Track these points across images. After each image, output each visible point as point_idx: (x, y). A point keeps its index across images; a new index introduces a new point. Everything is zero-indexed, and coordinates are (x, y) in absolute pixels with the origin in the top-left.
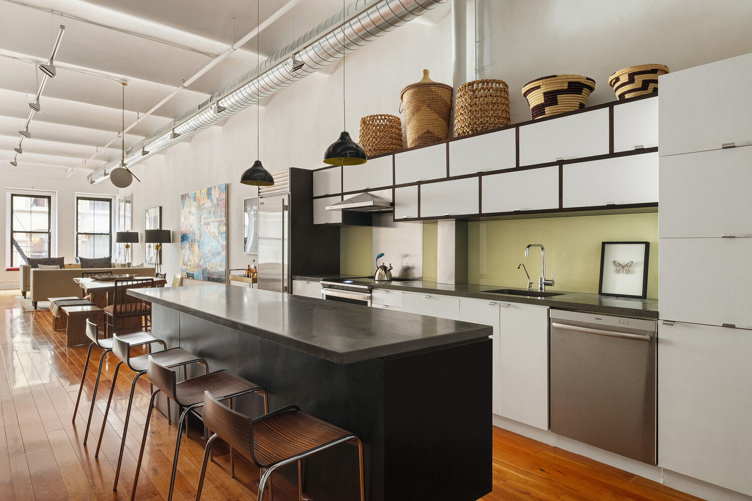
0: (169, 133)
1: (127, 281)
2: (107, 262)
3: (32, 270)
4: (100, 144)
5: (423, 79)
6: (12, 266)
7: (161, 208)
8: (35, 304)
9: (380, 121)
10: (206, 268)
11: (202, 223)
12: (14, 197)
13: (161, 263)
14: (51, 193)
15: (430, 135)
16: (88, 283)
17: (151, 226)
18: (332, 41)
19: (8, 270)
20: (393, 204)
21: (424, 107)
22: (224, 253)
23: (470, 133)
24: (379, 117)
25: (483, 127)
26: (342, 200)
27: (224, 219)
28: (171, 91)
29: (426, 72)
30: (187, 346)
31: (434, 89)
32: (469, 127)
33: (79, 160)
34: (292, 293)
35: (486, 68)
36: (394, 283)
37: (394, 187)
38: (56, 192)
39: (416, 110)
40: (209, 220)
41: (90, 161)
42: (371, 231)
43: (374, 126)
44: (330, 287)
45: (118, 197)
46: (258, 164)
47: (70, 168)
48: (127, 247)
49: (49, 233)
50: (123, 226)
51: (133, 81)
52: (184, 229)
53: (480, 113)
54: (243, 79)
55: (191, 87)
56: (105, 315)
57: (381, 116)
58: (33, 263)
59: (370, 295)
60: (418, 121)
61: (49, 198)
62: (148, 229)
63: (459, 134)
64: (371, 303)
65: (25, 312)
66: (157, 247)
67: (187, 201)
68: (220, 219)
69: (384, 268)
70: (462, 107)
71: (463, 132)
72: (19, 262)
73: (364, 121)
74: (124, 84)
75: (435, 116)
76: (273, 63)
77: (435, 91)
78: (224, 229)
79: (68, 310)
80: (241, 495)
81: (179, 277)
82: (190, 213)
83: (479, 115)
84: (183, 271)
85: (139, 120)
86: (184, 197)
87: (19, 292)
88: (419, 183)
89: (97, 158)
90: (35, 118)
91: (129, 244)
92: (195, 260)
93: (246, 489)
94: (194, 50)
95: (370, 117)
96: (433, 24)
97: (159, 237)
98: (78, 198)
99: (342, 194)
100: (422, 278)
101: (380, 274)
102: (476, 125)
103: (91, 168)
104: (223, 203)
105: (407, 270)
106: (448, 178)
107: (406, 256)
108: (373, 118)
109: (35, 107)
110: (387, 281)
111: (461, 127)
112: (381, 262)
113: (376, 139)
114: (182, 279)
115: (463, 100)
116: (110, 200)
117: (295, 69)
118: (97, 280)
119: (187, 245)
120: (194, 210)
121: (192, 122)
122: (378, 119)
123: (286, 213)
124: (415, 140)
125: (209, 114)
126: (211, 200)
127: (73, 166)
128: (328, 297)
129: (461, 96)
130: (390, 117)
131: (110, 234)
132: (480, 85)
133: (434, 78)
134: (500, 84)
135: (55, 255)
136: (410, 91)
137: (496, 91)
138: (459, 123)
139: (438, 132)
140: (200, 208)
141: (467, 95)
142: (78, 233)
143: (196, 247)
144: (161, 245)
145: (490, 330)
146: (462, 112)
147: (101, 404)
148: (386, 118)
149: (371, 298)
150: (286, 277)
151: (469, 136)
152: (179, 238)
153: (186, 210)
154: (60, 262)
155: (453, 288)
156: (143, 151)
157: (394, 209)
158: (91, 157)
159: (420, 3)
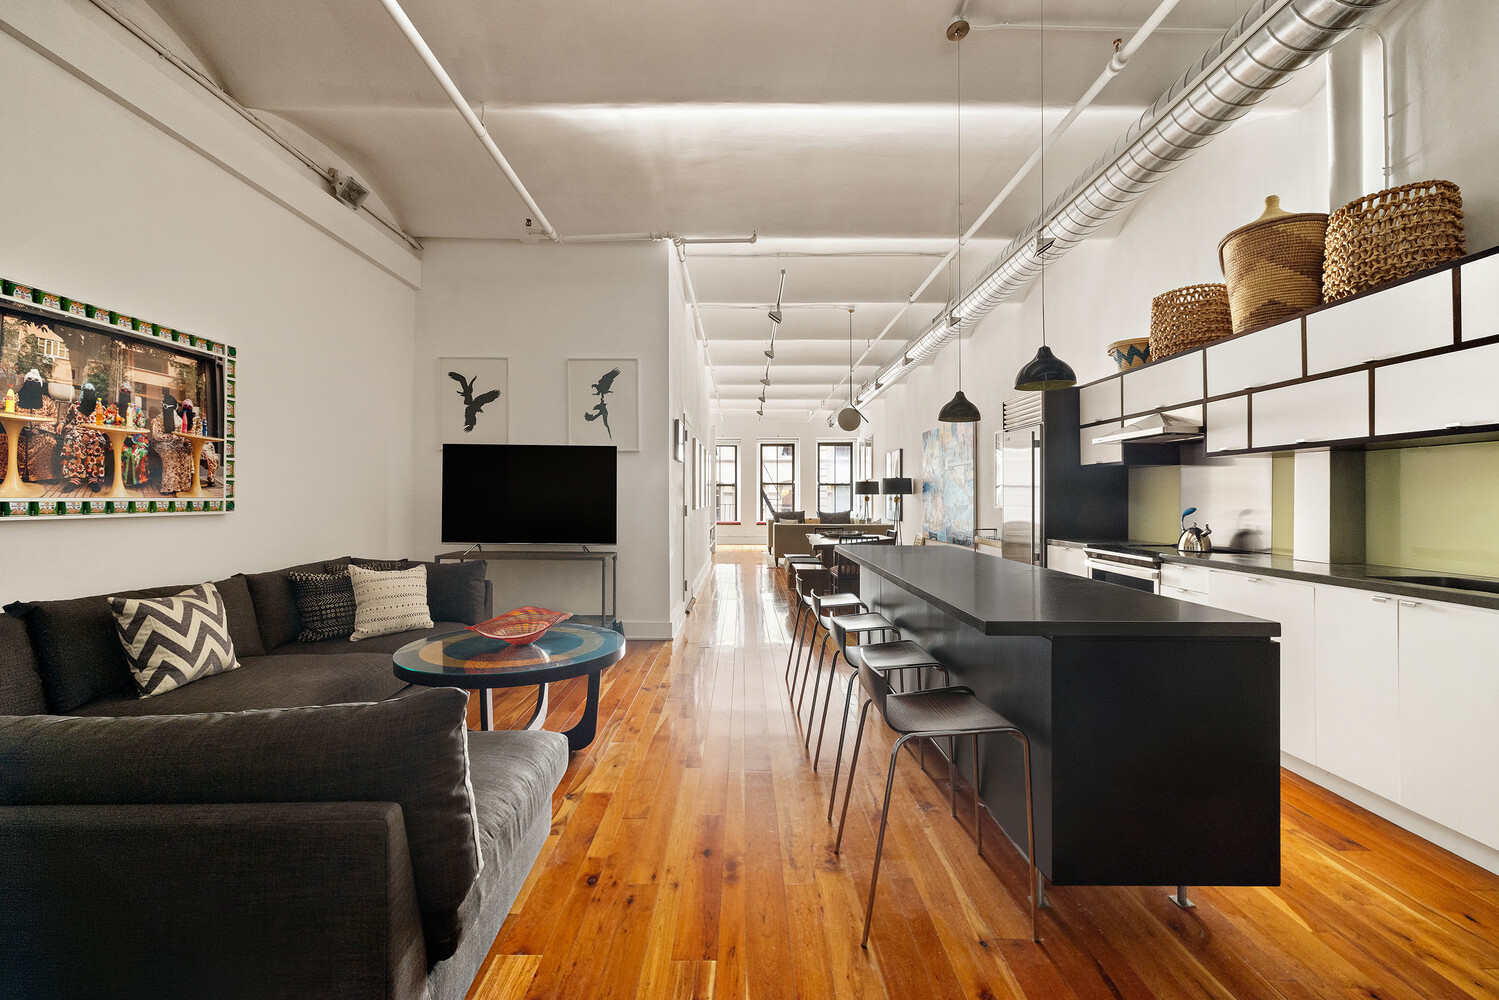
0: (901, 361)
1: (857, 538)
2: (845, 517)
3: (775, 523)
4: (835, 381)
5: (1266, 214)
6: (761, 520)
7: (901, 450)
8: (777, 560)
9: (1185, 298)
10: (950, 527)
11: (946, 467)
12: (763, 447)
13: (901, 519)
14: (795, 441)
15: (1275, 307)
16: (817, 539)
17: (891, 474)
18: (1096, 198)
19: (758, 524)
20: (1203, 429)
21: (1263, 262)
22: (971, 507)
23: (1354, 292)
24: (1184, 292)
25: (1382, 277)
26: (1123, 426)
27: (971, 461)
28: (899, 309)
29: (1271, 201)
30: (886, 614)
31: (1281, 227)
32: (1350, 282)
33: (818, 402)
34: (1046, 567)
35: (1410, 160)
36: (1215, 557)
37: (1205, 401)
38: (799, 439)
39: (1247, 269)
40: (955, 464)
41: (828, 401)
42: (1179, 473)
43: (1173, 308)
44: (1100, 556)
45: (858, 440)
46: (960, 396)
47: (811, 412)
48: (867, 499)
49: (793, 484)
50: (864, 475)
51: (861, 306)
52: (926, 477)
53: (1376, 253)
54: (982, 276)
55: (920, 299)
56: (832, 576)
57: (1188, 289)
58: (778, 517)
59: (1157, 571)
60: (1250, 287)
61: (793, 446)
62: (889, 477)
63: (1331, 297)
64: (1160, 584)
65: (770, 568)
66: (896, 500)
67: (930, 438)
68: (966, 462)
69: (1197, 532)
70: (1335, 249)
71: (1338, 293)
72: (768, 516)
73: (1157, 304)
74: (851, 311)
75: (1287, 272)
76: (1017, 246)
77: (1284, 231)
78: (971, 474)
79: (798, 567)
80: (925, 788)
81: (921, 536)
82: (932, 455)
83: (1373, 257)
84: (925, 529)
85: (870, 349)
86: (926, 435)
87: (766, 548)
88: (1249, 392)
89: (834, 397)
90: (772, 364)
91: (870, 496)
92: (937, 516)
93: (933, 785)
94: (921, 254)
95: (1168, 294)
96: (1294, 111)
97: (899, 487)
98: (819, 444)
99: (1122, 419)
100: (1271, 549)
101: (1187, 540)
102: (1366, 276)
103: (830, 409)
104: (970, 442)
105: (1243, 535)
106: (1306, 378)
107: (1246, 512)
108: (1172, 295)
109: (769, 354)
110: (1202, 552)
111: (1334, 285)
112: (1190, 522)
113: (1178, 327)
114: (924, 540)
115: (1338, 236)
116: (851, 444)
117: (1041, 251)
118: (826, 536)
119: (929, 496)
120: (937, 452)
121: (927, 341)
122: (1182, 295)
123: (1038, 450)
124: (1246, 320)
125: (943, 329)
126: (957, 436)
127: (813, 409)
128: (1097, 574)
129: (1334, 230)
130: (1207, 289)
131: (851, 484)
132: (1376, 202)
133: (1289, 207)
134: (1428, 188)
135: (798, 509)
136: (1234, 242)
137: (1419, 203)
138: (1332, 278)
139: (1290, 299)
140: (943, 448)
141: (1347, 225)
142: (820, 484)
143: (939, 499)
144: (901, 497)
145: (1276, 628)
146: (1336, 259)
147: (825, 675)
148: (1197, 292)
149: (1159, 576)
150: (1037, 541)
151: (1351, 298)
152: (920, 487)
153: (928, 451)
154: (800, 516)
155: (1325, 571)
156: (877, 384)
157: (1206, 436)
158: (828, 397)
159: (1254, 85)
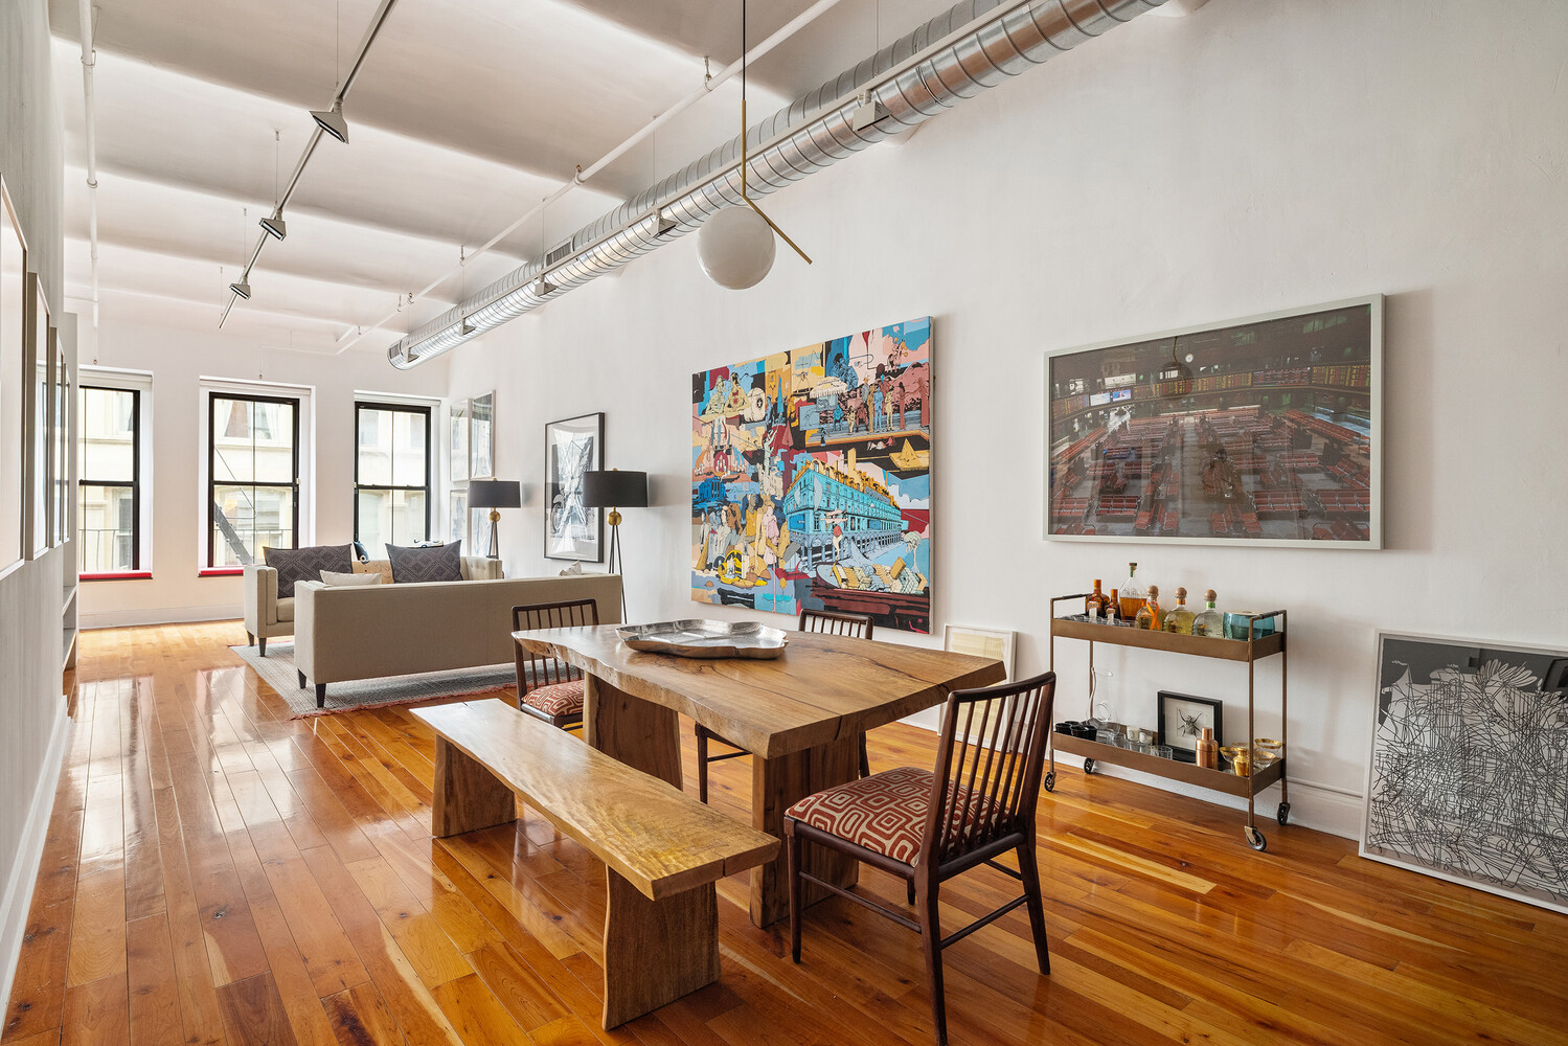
2: (452, 555)
6: (210, 564)
7: (601, 417)
12: (217, 401)
14: (301, 392)
19: (204, 574)
38: (313, 388)
45: (446, 403)
47: (353, 328)
48: (495, 517)
49: (294, 485)
61: (295, 403)
98: (359, 405)
116: (426, 411)
131: (428, 488)
135: (308, 543)
142: (358, 489)
152: (683, 491)
154: (341, 556)
158: (423, 288)
